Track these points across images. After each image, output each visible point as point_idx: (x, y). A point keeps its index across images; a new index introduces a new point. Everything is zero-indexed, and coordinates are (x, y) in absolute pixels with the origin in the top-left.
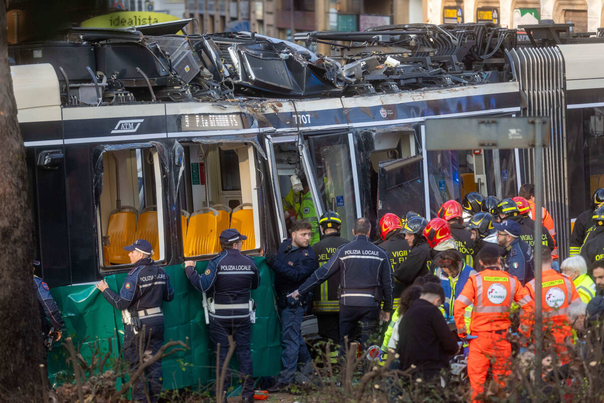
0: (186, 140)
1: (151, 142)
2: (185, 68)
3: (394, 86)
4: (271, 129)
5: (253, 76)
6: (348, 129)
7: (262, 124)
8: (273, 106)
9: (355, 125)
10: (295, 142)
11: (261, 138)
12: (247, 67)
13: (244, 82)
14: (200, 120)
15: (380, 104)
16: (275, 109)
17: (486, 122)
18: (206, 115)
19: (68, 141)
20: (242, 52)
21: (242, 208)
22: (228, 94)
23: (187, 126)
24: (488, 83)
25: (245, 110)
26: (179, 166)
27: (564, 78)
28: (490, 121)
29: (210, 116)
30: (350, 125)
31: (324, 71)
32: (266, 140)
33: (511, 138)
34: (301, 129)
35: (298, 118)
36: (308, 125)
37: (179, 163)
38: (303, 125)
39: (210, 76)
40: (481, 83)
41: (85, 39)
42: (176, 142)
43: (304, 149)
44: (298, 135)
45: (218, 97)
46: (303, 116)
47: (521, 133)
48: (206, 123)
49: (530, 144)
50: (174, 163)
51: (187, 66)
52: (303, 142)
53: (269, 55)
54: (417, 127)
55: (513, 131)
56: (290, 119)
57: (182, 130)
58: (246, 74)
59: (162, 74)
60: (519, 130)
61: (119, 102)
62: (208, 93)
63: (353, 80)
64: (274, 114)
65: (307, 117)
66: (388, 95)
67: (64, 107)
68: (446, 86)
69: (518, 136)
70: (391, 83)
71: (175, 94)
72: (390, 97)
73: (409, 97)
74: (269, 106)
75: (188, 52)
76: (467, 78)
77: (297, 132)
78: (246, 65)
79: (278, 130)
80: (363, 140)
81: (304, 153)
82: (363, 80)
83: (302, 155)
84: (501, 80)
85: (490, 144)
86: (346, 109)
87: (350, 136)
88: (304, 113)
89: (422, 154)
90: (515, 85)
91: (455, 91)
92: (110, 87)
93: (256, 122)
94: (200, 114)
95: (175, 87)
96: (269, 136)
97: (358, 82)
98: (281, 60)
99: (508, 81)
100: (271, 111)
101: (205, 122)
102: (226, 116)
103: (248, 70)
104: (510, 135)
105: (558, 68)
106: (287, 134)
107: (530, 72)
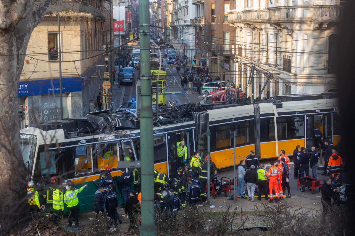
1: (90, 145)
2: (102, 125)
3: (160, 125)
4: (124, 138)
5: (121, 125)
7: (121, 138)
10: (130, 141)
11: (120, 141)
13: (118, 127)
16: (125, 133)
18: (105, 137)
19: (66, 147)
20: (118, 119)
22: (113, 130)
23: (100, 140)
25: (117, 134)
27: (209, 119)
29: (107, 137)
32: (122, 141)
36: (134, 136)
41: (73, 121)
42: (97, 144)
43: (132, 142)
44: (131, 139)
48: (105, 139)
53: (126, 119)
54: (165, 134)
56: (130, 135)
57: (98, 141)
58: (119, 125)
59: (94, 128)
61: (81, 136)
62: (106, 131)
67: (66, 139)
68: (174, 124)
71: (97, 132)
72: (158, 128)
73: (163, 127)
75: (103, 121)
78: (119, 122)
79: (126, 138)
83: (132, 144)
84: (190, 121)
88: (133, 134)
89: (166, 141)
91: (177, 124)
92: (80, 132)
93: (119, 137)
94: (103, 137)
98: (129, 120)
102: (111, 137)
105: (207, 116)
106: (128, 139)
107: (199, 118)
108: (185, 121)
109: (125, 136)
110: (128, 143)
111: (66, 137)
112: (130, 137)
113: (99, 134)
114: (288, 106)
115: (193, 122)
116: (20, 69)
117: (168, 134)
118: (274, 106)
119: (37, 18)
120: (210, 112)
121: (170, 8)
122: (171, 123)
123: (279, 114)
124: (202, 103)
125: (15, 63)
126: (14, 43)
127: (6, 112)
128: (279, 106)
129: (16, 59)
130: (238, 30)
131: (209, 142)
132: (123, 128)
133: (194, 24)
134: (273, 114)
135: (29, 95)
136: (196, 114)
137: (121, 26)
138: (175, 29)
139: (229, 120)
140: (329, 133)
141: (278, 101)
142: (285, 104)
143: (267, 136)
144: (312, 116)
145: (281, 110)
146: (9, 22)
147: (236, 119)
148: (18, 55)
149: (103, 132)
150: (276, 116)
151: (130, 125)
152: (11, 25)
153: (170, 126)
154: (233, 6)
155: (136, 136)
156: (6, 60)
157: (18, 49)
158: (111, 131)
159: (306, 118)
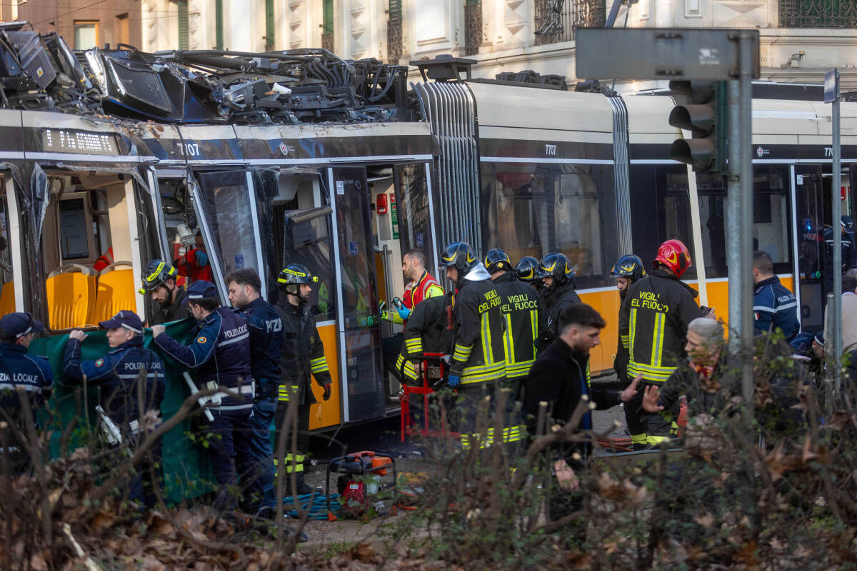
0: (49, 164)
1: (4, 163)
2: (38, 71)
5: (123, 91)
6: (244, 167)
8: (152, 129)
9: (253, 162)
10: (183, 179)
11: (143, 169)
12: (114, 77)
13: (111, 97)
14: (66, 138)
15: (278, 137)
16: (155, 133)
17: (667, 35)
18: (72, 132)
20: (106, 58)
21: (113, 269)
22: (96, 109)
23: (50, 145)
24: (396, 121)
25: (120, 130)
26: (42, 200)
27: (476, 123)
28: (673, 35)
29: (78, 134)
30: (247, 161)
31: (209, 91)
32: (150, 173)
33: (703, 62)
34: (189, 162)
35: (184, 148)
36: (196, 157)
37: (42, 194)
38: (191, 158)
39: (70, 84)
40: (389, 120)
42: (37, 166)
43: (195, 187)
44: (186, 169)
45: (86, 110)
46: (189, 145)
47: (718, 55)
48: (73, 143)
49: (732, 73)
50: (35, 195)
51: (40, 69)
52: (193, 180)
53: (138, 66)
54: (323, 169)
55: (706, 53)
56: (173, 148)
57: (44, 149)
59: (11, 73)
60: (714, 51)
62: (73, 103)
63: (243, 106)
64: (154, 140)
65: (195, 148)
66: (287, 127)
68: (351, 121)
69: (714, 60)
70: (288, 112)
71: (32, 100)
72: (290, 130)
73: (310, 132)
74: (148, 130)
76: (372, 114)
77: (185, 165)
78: (113, 74)
79: (162, 162)
80: (263, 182)
81: (194, 192)
82: (255, 106)
83: (193, 197)
84: (407, 119)
85: (673, 72)
86: (241, 140)
87: (249, 175)
89: (330, 205)
90: (426, 126)
91: (362, 128)
93: (134, 148)
94: (65, 130)
95: (30, 92)
96: (152, 168)
97: (247, 109)
98: (153, 72)
99: (417, 121)
100: (150, 136)
101: (71, 142)
102: (97, 136)
103: (115, 81)
104: (701, 58)
106: (171, 166)
112: (174, 157)
151: (161, 96)
155: (204, 155)
159: (796, 179)
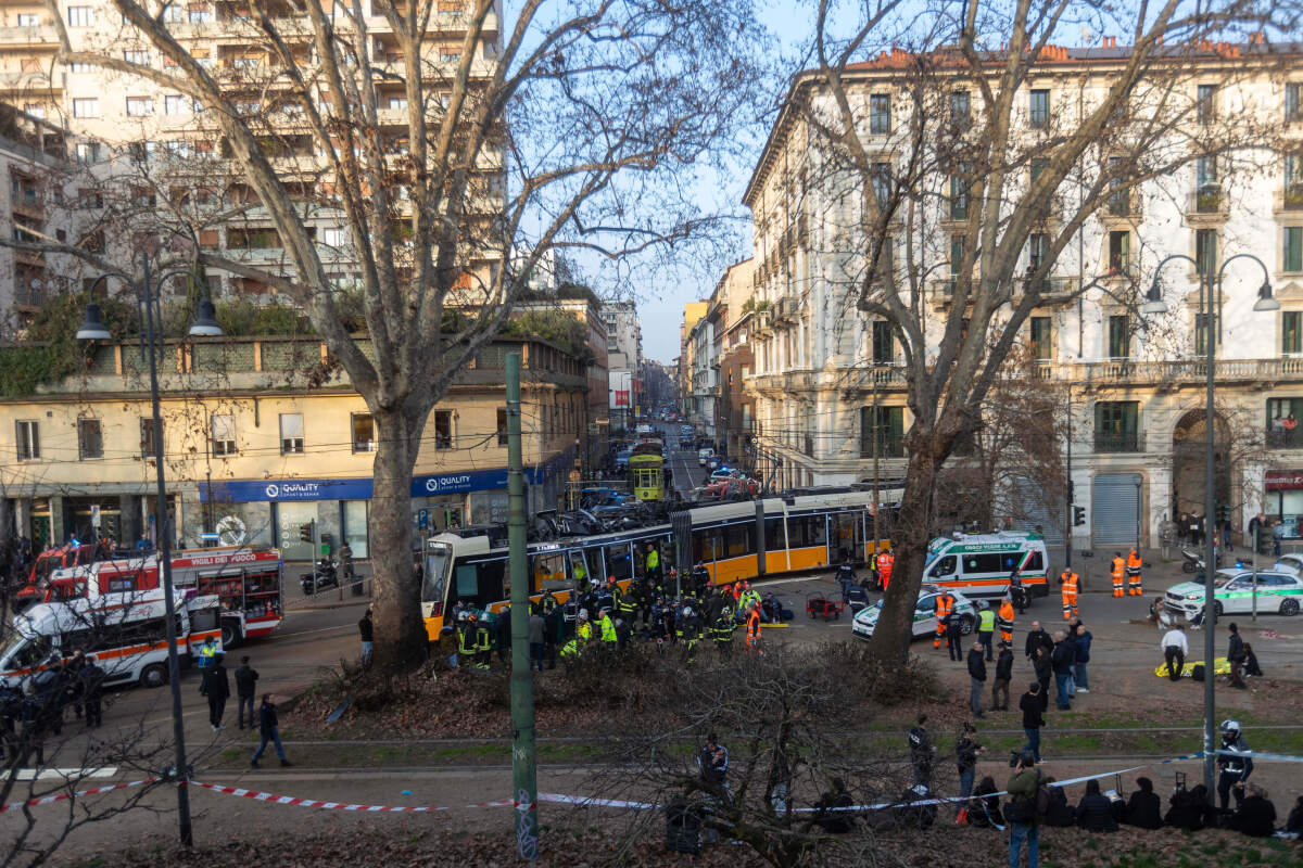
3: (623, 529)
4: (572, 548)
5: (569, 530)
7: (568, 547)
11: (567, 551)
19: (493, 560)
36: (587, 545)
58: (566, 530)
67: (488, 549)
75: (545, 525)
86: (602, 539)
87: (602, 548)
88: (587, 541)
93: (566, 546)
102: (554, 545)
105: (689, 517)
106: (578, 549)
107: (679, 519)
108: (659, 524)
109: (573, 545)
110: (579, 554)
111: (491, 547)
112: (581, 546)
113: (537, 542)
114: (803, 503)
115: (670, 526)
116: (412, 460)
117: (634, 542)
118: (784, 503)
119: (437, 393)
120: (693, 512)
121: (690, 373)
122: (638, 527)
123: (790, 513)
124: (694, 499)
125: (404, 451)
126: (403, 426)
127: (393, 515)
128: (791, 503)
129: (405, 447)
130: (758, 402)
131: (678, 552)
132: (572, 534)
133: (712, 394)
134: (782, 514)
135: (471, 489)
136: (674, 515)
137: (625, 397)
138: (697, 400)
139: (720, 522)
140: (861, 538)
141: (789, 496)
142: (798, 500)
143: (774, 543)
144: (836, 516)
145: (792, 508)
146: (392, 399)
147: (729, 521)
148: (409, 440)
149: (544, 540)
150: (786, 515)
151: (582, 530)
152: (394, 403)
153: (637, 531)
154: (752, 371)
155: (590, 544)
156: (392, 448)
157: (409, 433)
158: (555, 539)
159: (828, 518)
